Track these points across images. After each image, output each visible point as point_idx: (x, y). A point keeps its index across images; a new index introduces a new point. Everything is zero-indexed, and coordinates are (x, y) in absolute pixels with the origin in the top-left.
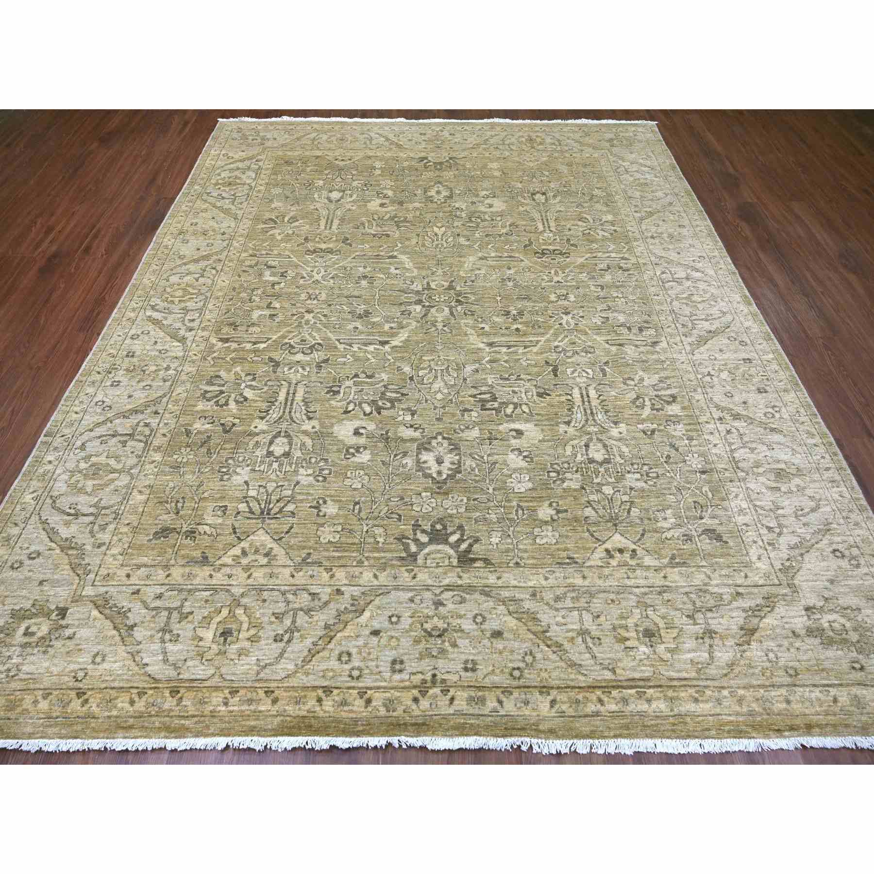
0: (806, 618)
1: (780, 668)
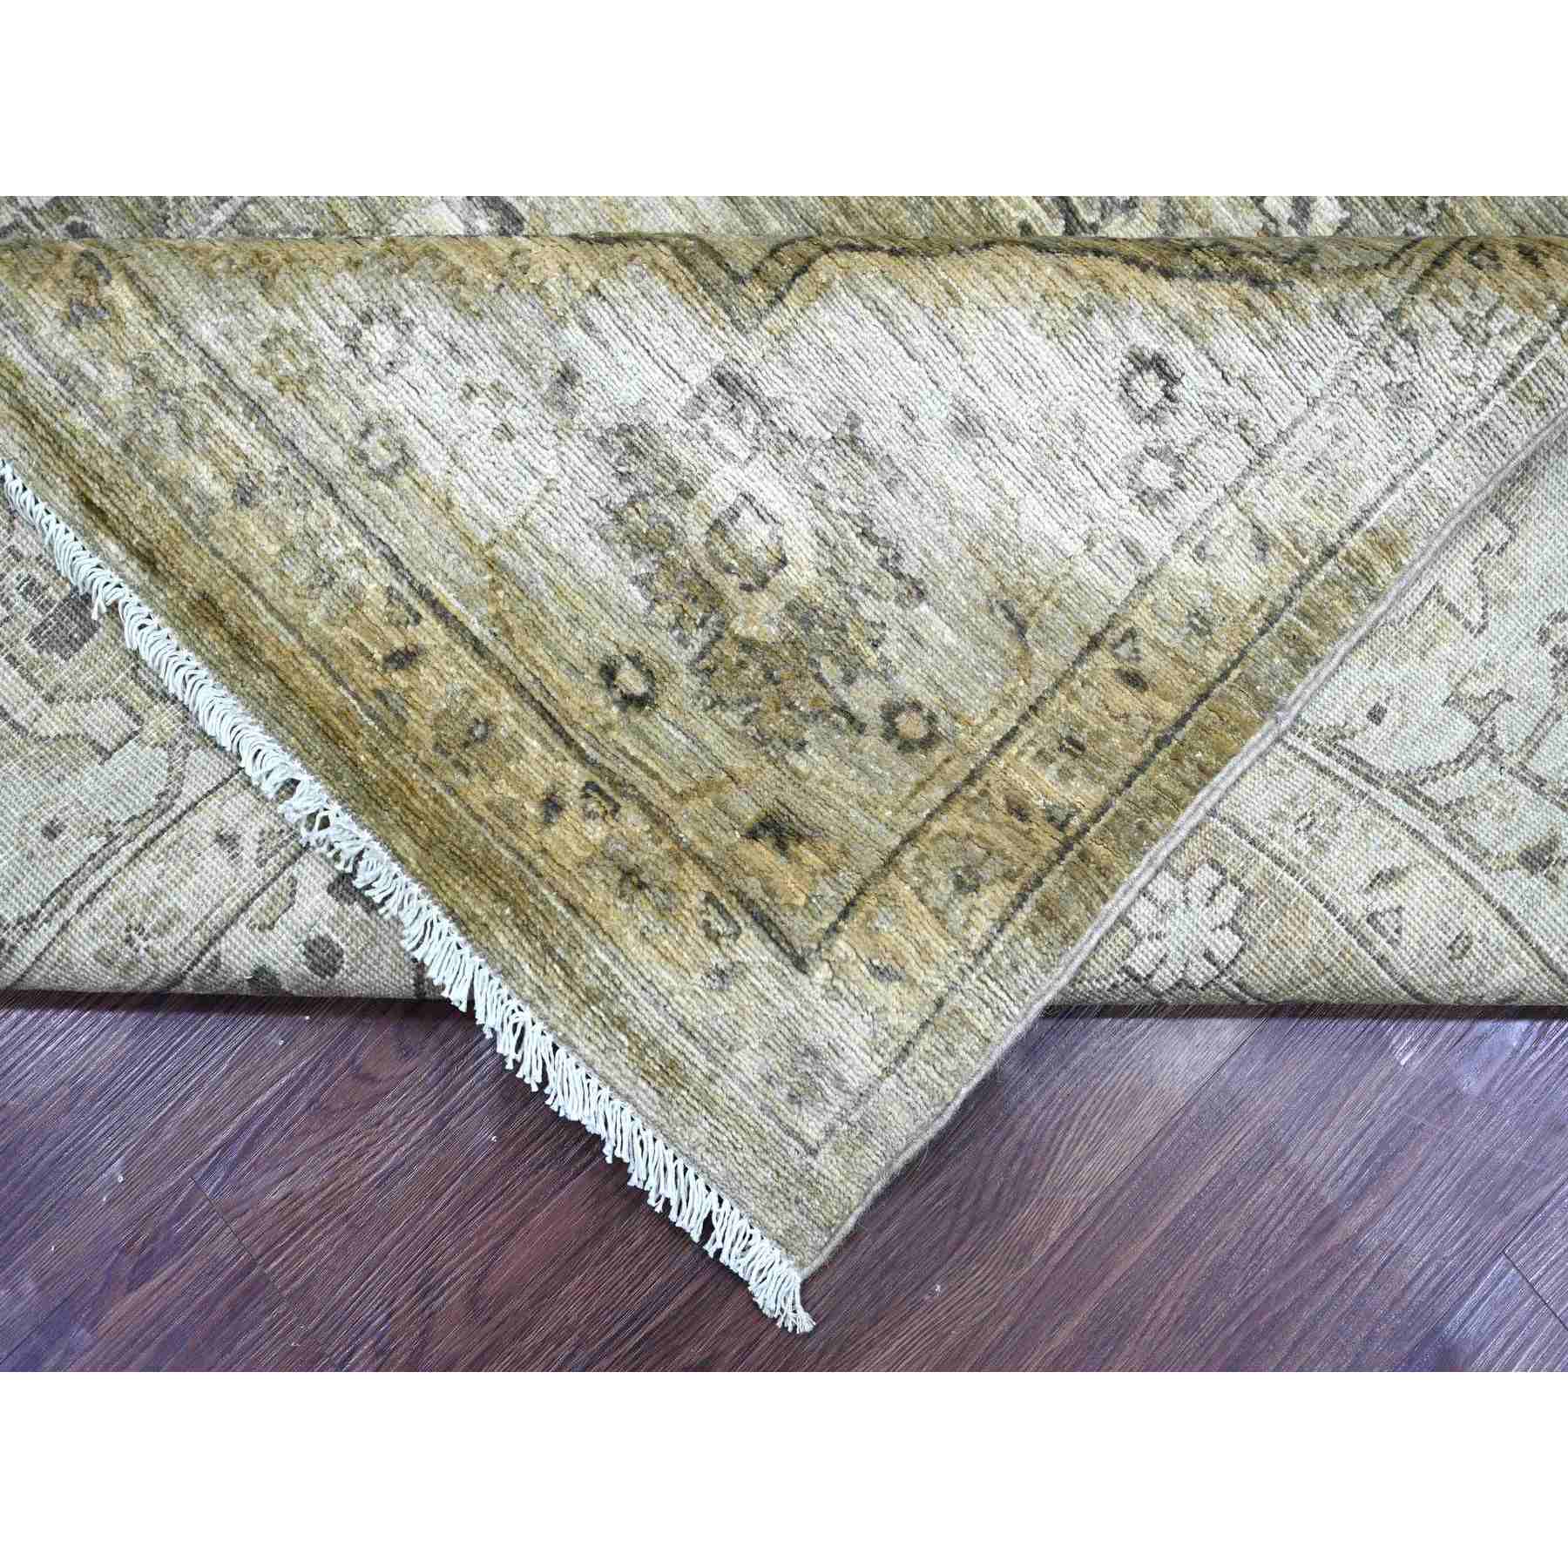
0: (684, 397)
1: (356, 401)
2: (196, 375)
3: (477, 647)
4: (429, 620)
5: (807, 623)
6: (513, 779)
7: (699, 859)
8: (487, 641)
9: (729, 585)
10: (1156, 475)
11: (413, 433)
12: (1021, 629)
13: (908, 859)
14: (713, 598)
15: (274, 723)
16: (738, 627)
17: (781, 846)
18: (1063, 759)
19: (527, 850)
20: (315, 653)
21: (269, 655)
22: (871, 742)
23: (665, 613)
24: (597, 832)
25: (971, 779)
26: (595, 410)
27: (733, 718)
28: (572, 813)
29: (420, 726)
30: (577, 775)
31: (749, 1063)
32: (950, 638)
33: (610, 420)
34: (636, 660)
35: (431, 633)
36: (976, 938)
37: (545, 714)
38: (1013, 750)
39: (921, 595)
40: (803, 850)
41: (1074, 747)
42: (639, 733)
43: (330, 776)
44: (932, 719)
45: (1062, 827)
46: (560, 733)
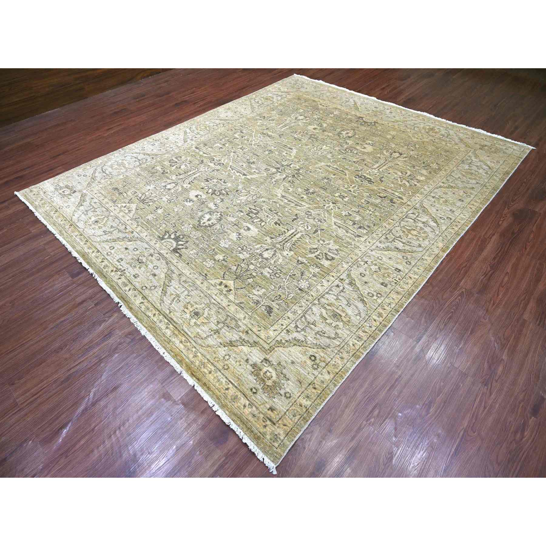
0: (260, 361)
1: (224, 363)
2: (206, 361)
3: (236, 387)
4: (230, 384)
5: (275, 383)
6: (240, 403)
7: (262, 413)
8: (237, 386)
9: (266, 379)
10: (315, 366)
11: (230, 366)
12: (301, 383)
13: (287, 413)
14: (264, 381)
15: (212, 397)
16: (267, 384)
17: (272, 411)
18: (306, 398)
19: (241, 412)
20: (217, 389)
21: (212, 389)
22: (283, 398)
23: (258, 383)
24: (250, 410)
25: (295, 402)
26: (250, 362)
27: (266, 394)
28: (247, 407)
29: (229, 397)
30: (247, 402)
31: (268, 437)
32: (292, 384)
33: (252, 363)
34: (255, 388)
35: (230, 386)
36: (296, 421)
37: (244, 394)
38: (300, 397)
39: (289, 380)
40: (275, 412)
41: (308, 397)
42: (255, 397)
43: (218, 404)
44: (290, 394)
45: (306, 408)
46: (246, 397)
